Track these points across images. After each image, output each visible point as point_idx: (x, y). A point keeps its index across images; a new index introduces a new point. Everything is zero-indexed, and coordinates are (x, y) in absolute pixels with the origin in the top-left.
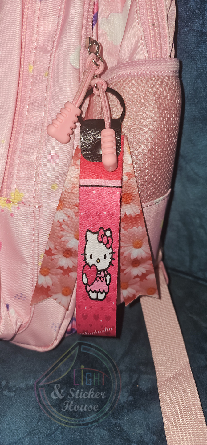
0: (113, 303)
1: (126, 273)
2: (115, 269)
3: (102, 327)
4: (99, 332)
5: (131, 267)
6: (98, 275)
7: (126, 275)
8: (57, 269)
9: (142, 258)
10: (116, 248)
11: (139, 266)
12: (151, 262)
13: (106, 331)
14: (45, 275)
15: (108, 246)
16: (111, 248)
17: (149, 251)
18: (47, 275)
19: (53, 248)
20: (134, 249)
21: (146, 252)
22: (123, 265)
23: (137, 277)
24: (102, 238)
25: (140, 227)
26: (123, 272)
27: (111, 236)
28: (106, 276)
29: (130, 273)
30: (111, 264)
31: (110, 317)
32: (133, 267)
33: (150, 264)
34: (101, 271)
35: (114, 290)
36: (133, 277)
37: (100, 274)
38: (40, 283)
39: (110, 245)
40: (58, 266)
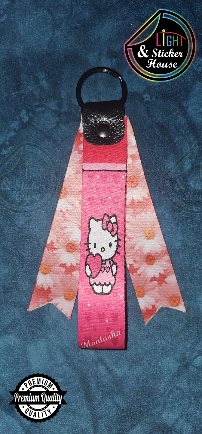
0: (121, 297)
3: (109, 331)
6: (103, 266)
8: (59, 266)
14: (45, 274)
24: (107, 225)
25: (150, 213)
28: (111, 266)
31: (117, 316)
34: (106, 260)
37: (105, 264)
38: (39, 283)
40: (60, 263)
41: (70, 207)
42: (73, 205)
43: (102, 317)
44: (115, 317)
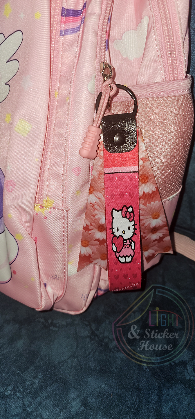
0: (139, 264)
1: (147, 239)
2: (138, 237)
3: (131, 283)
4: (128, 287)
5: (151, 234)
6: (125, 244)
7: (147, 241)
8: (95, 241)
9: (159, 226)
10: (137, 220)
11: (157, 232)
12: (167, 228)
13: (133, 286)
14: (85, 247)
15: (131, 220)
16: (133, 221)
17: (165, 220)
18: (87, 246)
19: (89, 224)
20: (153, 219)
21: (162, 221)
22: (144, 233)
23: (156, 240)
24: (126, 214)
25: (157, 202)
26: (144, 239)
27: (133, 212)
28: (131, 243)
29: (150, 238)
30: (134, 233)
31: (136, 275)
32: (152, 233)
33: (166, 230)
34: (126, 240)
35: (138, 253)
36: (153, 241)
37: (126, 242)
38: (82, 253)
39: (133, 218)
40: (95, 239)
41: (97, 200)
42: (99, 199)
43: (126, 276)
44: (135, 276)
